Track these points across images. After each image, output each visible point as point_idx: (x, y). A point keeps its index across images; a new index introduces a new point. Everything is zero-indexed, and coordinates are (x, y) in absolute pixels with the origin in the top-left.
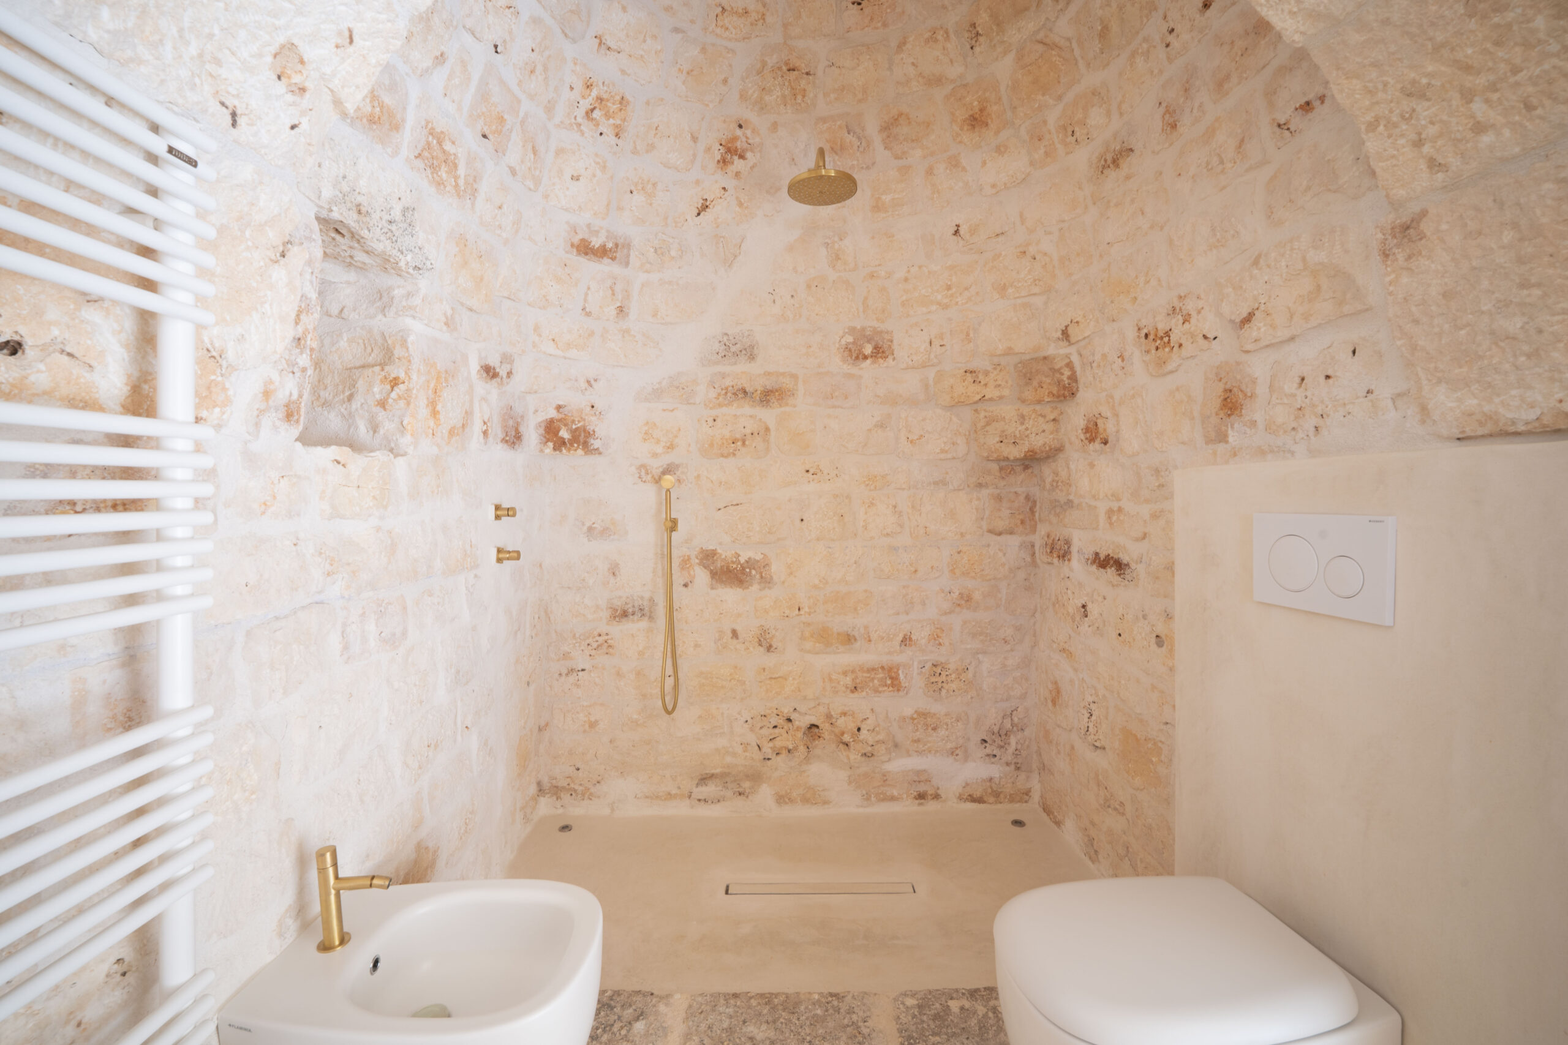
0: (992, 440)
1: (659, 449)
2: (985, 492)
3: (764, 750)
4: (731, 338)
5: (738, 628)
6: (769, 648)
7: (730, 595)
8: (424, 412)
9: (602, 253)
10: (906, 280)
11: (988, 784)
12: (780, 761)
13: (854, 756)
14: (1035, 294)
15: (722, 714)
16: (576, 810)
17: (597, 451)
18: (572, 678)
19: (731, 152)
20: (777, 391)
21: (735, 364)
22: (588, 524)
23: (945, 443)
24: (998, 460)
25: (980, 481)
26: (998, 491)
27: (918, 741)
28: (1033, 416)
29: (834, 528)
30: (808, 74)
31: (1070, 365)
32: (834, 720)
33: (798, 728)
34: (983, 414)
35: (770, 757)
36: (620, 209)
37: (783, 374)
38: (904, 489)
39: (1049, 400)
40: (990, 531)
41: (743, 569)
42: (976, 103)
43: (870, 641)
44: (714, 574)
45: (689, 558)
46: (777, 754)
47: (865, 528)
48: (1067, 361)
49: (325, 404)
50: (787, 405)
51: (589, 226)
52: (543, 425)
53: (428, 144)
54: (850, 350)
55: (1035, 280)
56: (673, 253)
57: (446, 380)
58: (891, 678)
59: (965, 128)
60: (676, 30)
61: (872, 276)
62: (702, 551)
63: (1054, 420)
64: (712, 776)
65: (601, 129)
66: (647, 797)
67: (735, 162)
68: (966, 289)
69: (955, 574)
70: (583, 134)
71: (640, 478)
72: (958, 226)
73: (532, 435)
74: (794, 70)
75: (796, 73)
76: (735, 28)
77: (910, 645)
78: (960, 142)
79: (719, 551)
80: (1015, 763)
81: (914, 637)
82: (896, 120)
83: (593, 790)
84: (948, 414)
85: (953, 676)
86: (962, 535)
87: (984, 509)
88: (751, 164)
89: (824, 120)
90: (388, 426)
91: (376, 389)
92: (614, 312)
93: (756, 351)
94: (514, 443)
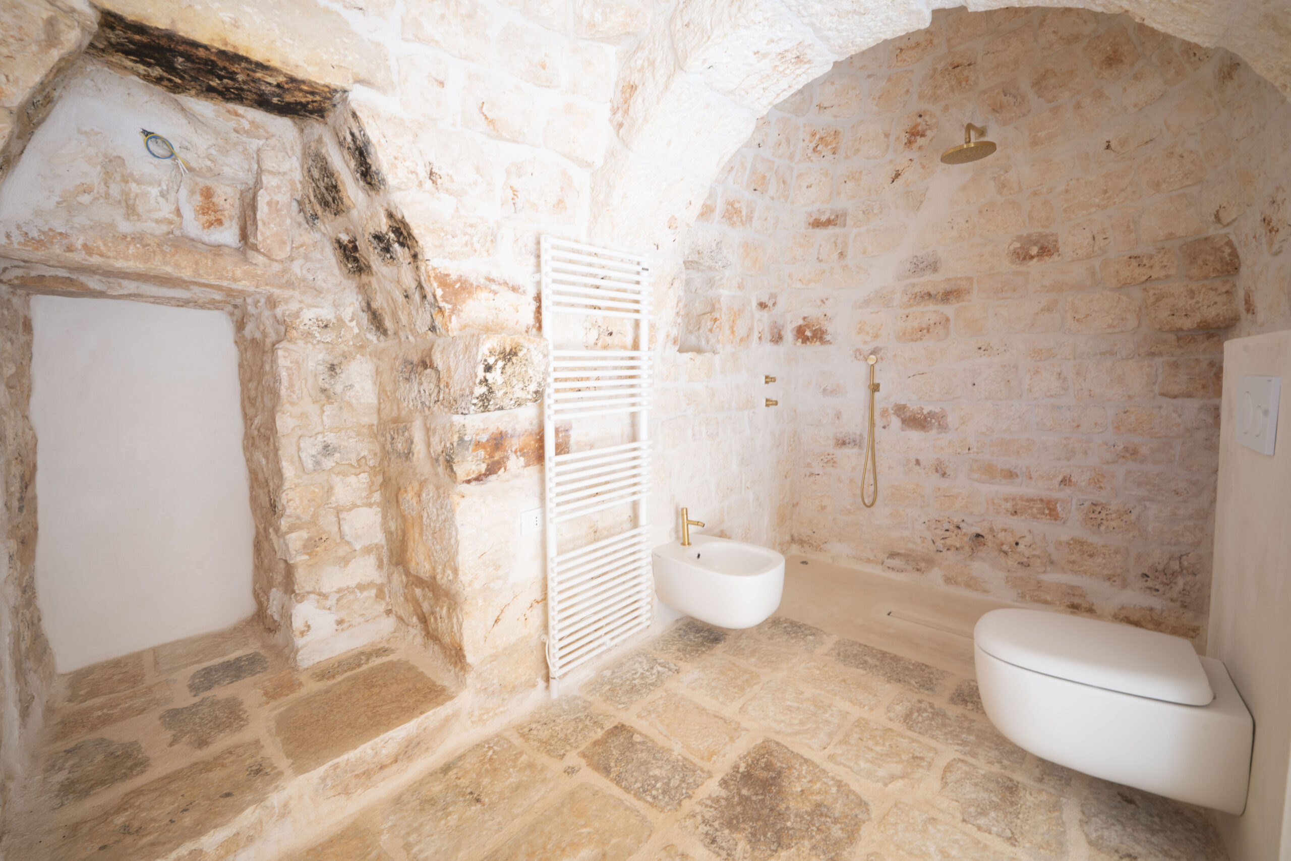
0: (1163, 314)
1: (868, 339)
2: (1159, 360)
3: (937, 544)
4: (919, 258)
5: (921, 459)
6: (944, 475)
7: (915, 436)
8: (727, 332)
9: (829, 223)
10: (1067, 191)
11: (1148, 612)
12: (950, 555)
13: (1011, 563)
14: (1189, 185)
15: (907, 515)
16: (812, 556)
17: (829, 342)
18: (812, 479)
19: (914, 134)
20: (955, 291)
21: (923, 276)
22: (823, 387)
23: (1113, 319)
24: (1170, 331)
25: (1153, 350)
26: (1175, 359)
27: (1074, 562)
28: (1203, 290)
29: (1001, 391)
30: (969, 65)
31: (1229, 244)
32: (995, 534)
33: (965, 534)
34: (1151, 292)
35: (941, 549)
36: (839, 194)
37: (961, 279)
38: (1069, 359)
39: (1215, 275)
40: (1163, 394)
41: (925, 418)
42: (1109, 48)
43: (1031, 478)
44: (904, 421)
45: (887, 410)
46: (948, 549)
47: (1030, 390)
48: (1227, 240)
49: (690, 332)
50: (963, 300)
51: (819, 210)
52: (795, 329)
53: (727, 210)
54: (1018, 254)
55: (1186, 175)
56: (875, 211)
57: (739, 315)
58: (1049, 509)
59: (1104, 67)
60: (869, 76)
61: (1035, 194)
62: (896, 405)
63: (1227, 292)
64: (898, 554)
65: (823, 154)
66: (854, 558)
67: (918, 141)
68: (1123, 190)
69: (1119, 430)
70: (812, 161)
71: (856, 357)
72: (1109, 142)
73: (789, 335)
74: (958, 66)
75: (959, 68)
76: (910, 58)
77: (1070, 486)
78: (1102, 78)
79: (908, 405)
80: (1182, 601)
81: (1073, 479)
82: (1044, 76)
83: (822, 546)
84: (1117, 294)
85: (1114, 516)
86: (1130, 397)
87: (1157, 375)
88: (930, 138)
89: (984, 92)
90: (713, 340)
91: (708, 324)
92: (837, 257)
93: (938, 265)
94: (777, 342)
